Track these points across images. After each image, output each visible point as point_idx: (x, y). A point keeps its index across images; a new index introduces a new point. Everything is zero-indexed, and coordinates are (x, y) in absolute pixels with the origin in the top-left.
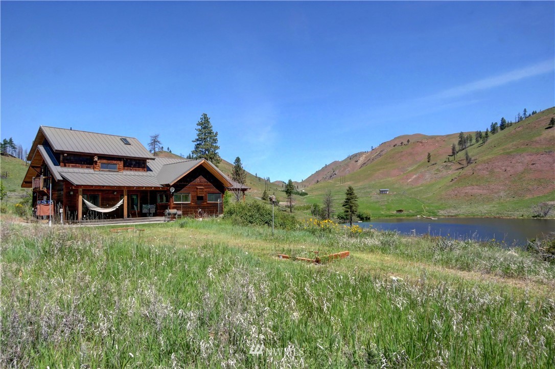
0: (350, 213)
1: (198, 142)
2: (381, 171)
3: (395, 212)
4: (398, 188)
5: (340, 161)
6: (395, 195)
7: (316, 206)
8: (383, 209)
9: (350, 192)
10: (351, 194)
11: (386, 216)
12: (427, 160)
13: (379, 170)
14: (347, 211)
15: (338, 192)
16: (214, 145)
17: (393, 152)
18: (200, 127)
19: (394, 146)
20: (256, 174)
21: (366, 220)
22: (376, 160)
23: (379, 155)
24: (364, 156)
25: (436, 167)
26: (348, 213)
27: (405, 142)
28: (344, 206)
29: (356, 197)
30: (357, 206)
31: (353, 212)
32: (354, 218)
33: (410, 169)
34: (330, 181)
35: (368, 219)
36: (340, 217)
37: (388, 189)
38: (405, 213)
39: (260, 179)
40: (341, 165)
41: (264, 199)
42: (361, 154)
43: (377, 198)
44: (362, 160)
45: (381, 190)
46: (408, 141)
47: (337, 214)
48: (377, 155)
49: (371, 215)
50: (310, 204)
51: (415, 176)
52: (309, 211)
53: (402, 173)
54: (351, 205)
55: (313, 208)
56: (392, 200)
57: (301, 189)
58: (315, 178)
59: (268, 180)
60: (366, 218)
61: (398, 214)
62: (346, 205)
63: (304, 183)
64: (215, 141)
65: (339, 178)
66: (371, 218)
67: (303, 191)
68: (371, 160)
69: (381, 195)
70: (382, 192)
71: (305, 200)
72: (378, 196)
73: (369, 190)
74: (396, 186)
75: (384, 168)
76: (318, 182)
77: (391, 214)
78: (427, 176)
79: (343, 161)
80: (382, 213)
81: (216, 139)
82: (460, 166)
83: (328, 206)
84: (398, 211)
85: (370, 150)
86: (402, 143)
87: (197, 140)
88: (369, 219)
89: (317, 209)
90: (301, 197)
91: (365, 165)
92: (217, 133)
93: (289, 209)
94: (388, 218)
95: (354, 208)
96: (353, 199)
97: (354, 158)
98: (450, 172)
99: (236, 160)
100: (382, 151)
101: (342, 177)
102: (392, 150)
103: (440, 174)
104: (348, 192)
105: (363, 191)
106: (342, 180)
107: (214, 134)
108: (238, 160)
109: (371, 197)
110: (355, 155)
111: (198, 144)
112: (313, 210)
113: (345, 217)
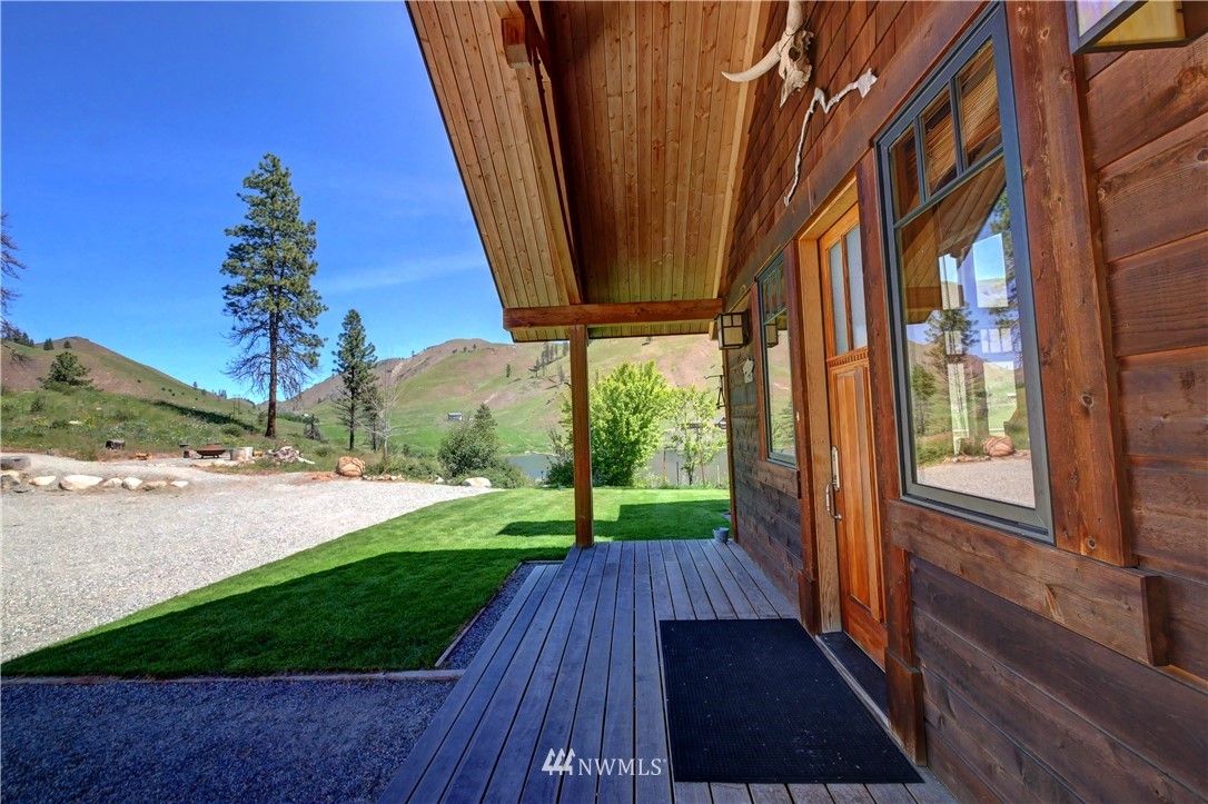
2: (439, 387)
12: (505, 374)
13: (435, 385)
17: (453, 361)
19: (453, 352)
20: (195, 384)
22: (422, 371)
23: (425, 364)
24: (401, 364)
25: (521, 384)
27: (470, 348)
33: (481, 385)
37: (460, 414)
42: (396, 361)
44: (398, 369)
45: (451, 414)
46: (475, 347)
48: (422, 364)
51: (493, 396)
68: (413, 370)
69: (452, 422)
70: (451, 418)
72: (448, 423)
75: (443, 383)
76: (320, 401)
78: (511, 396)
82: (552, 384)
85: (408, 356)
86: (465, 349)
91: (403, 378)
98: (540, 391)
100: (430, 359)
102: (451, 357)
103: (527, 394)
109: (438, 425)
110: (384, 363)
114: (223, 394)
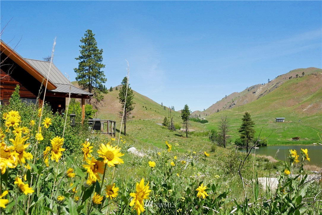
0: (246, 139)
1: (82, 60)
2: (277, 101)
3: (291, 139)
4: (293, 117)
5: (239, 92)
6: (291, 124)
7: (213, 132)
8: (279, 137)
9: (247, 118)
10: (247, 120)
11: (283, 143)
13: (275, 100)
14: (244, 137)
15: (237, 120)
16: (99, 63)
17: (288, 84)
18: (83, 44)
19: (290, 78)
20: (162, 104)
21: (263, 146)
22: (272, 91)
23: (276, 87)
24: (261, 87)
26: (244, 139)
27: (300, 75)
28: (240, 131)
29: (252, 123)
30: (253, 132)
31: (249, 138)
32: (251, 144)
33: (305, 99)
34: (229, 110)
35: (264, 145)
36: (237, 143)
37: (284, 118)
38: (301, 140)
39: (165, 107)
40: (240, 96)
41: (164, 125)
42: (258, 86)
43: (274, 126)
44: (259, 91)
45: (277, 118)
46: (303, 74)
47: (234, 140)
48: (274, 87)
49: (268, 142)
50: (208, 131)
51: (310, 106)
52: (207, 137)
53: (297, 103)
54: (248, 131)
55: (210, 134)
56: (287, 128)
57: (202, 117)
58: (216, 108)
59: (172, 109)
60: (263, 144)
61: (294, 141)
62: (242, 131)
63: (205, 112)
64: (100, 59)
65: (238, 107)
66: (268, 145)
67: (205, 119)
68: (268, 91)
69: (277, 123)
70: (278, 120)
71: (205, 127)
72: (274, 124)
73: (265, 119)
74: (292, 115)
75: (280, 99)
76: (218, 111)
77: (287, 141)
79: (241, 93)
80: (279, 140)
81: (101, 56)
83: (224, 131)
84: (294, 138)
85: (267, 82)
86: (297, 75)
87: (81, 58)
88: (266, 145)
89: (215, 135)
90: (202, 124)
91: (262, 96)
92: (102, 51)
93: (186, 134)
94: (284, 145)
95: (251, 133)
96: (249, 124)
97: (252, 90)
99: (124, 80)
100: (277, 83)
101: (240, 107)
102: (288, 82)
104: (244, 118)
105: (260, 120)
106: (240, 109)
107: (99, 51)
108: (125, 80)
109: (267, 125)
110: (253, 87)
111: (82, 62)
112: (211, 135)
113: (242, 143)
114: (173, 109)
